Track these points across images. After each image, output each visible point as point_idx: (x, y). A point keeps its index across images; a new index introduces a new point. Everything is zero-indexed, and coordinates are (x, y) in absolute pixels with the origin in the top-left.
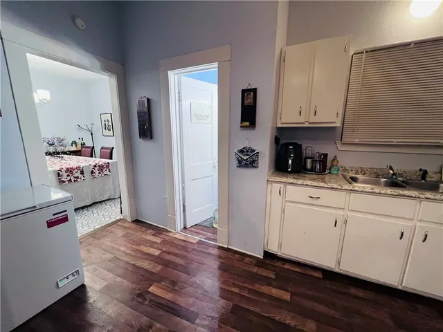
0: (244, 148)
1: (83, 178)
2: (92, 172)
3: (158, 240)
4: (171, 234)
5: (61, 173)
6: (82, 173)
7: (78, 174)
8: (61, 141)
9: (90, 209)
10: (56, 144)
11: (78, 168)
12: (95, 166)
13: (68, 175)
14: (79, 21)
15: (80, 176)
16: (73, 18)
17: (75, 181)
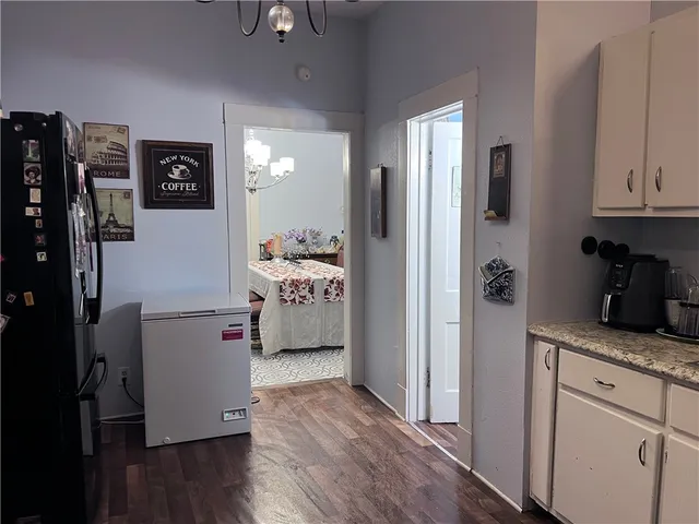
0: (494, 261)
1: (312, 300)
2: (326, 292)
3: (367, 422)
4: (395, 422)
5: (284, 287)
6: (311, 291)
7: (305, 292)
8: (316, 235)
9: (314, 355)
10: (309, 239)
11: (307, 281)
12: (332, 282)
13: (292, 292)
14: (303, 72)
15: (309, 296)
16: (297, 68)
17: (300, 302)
